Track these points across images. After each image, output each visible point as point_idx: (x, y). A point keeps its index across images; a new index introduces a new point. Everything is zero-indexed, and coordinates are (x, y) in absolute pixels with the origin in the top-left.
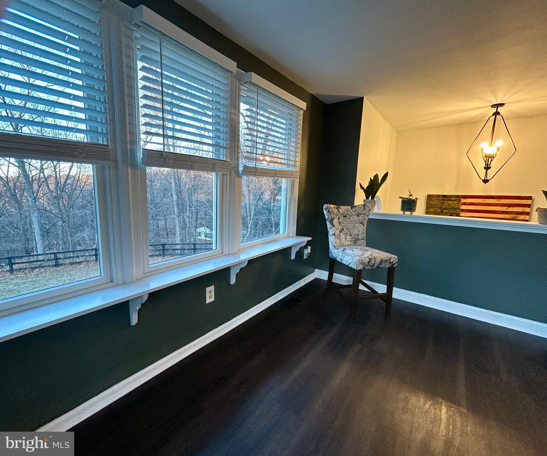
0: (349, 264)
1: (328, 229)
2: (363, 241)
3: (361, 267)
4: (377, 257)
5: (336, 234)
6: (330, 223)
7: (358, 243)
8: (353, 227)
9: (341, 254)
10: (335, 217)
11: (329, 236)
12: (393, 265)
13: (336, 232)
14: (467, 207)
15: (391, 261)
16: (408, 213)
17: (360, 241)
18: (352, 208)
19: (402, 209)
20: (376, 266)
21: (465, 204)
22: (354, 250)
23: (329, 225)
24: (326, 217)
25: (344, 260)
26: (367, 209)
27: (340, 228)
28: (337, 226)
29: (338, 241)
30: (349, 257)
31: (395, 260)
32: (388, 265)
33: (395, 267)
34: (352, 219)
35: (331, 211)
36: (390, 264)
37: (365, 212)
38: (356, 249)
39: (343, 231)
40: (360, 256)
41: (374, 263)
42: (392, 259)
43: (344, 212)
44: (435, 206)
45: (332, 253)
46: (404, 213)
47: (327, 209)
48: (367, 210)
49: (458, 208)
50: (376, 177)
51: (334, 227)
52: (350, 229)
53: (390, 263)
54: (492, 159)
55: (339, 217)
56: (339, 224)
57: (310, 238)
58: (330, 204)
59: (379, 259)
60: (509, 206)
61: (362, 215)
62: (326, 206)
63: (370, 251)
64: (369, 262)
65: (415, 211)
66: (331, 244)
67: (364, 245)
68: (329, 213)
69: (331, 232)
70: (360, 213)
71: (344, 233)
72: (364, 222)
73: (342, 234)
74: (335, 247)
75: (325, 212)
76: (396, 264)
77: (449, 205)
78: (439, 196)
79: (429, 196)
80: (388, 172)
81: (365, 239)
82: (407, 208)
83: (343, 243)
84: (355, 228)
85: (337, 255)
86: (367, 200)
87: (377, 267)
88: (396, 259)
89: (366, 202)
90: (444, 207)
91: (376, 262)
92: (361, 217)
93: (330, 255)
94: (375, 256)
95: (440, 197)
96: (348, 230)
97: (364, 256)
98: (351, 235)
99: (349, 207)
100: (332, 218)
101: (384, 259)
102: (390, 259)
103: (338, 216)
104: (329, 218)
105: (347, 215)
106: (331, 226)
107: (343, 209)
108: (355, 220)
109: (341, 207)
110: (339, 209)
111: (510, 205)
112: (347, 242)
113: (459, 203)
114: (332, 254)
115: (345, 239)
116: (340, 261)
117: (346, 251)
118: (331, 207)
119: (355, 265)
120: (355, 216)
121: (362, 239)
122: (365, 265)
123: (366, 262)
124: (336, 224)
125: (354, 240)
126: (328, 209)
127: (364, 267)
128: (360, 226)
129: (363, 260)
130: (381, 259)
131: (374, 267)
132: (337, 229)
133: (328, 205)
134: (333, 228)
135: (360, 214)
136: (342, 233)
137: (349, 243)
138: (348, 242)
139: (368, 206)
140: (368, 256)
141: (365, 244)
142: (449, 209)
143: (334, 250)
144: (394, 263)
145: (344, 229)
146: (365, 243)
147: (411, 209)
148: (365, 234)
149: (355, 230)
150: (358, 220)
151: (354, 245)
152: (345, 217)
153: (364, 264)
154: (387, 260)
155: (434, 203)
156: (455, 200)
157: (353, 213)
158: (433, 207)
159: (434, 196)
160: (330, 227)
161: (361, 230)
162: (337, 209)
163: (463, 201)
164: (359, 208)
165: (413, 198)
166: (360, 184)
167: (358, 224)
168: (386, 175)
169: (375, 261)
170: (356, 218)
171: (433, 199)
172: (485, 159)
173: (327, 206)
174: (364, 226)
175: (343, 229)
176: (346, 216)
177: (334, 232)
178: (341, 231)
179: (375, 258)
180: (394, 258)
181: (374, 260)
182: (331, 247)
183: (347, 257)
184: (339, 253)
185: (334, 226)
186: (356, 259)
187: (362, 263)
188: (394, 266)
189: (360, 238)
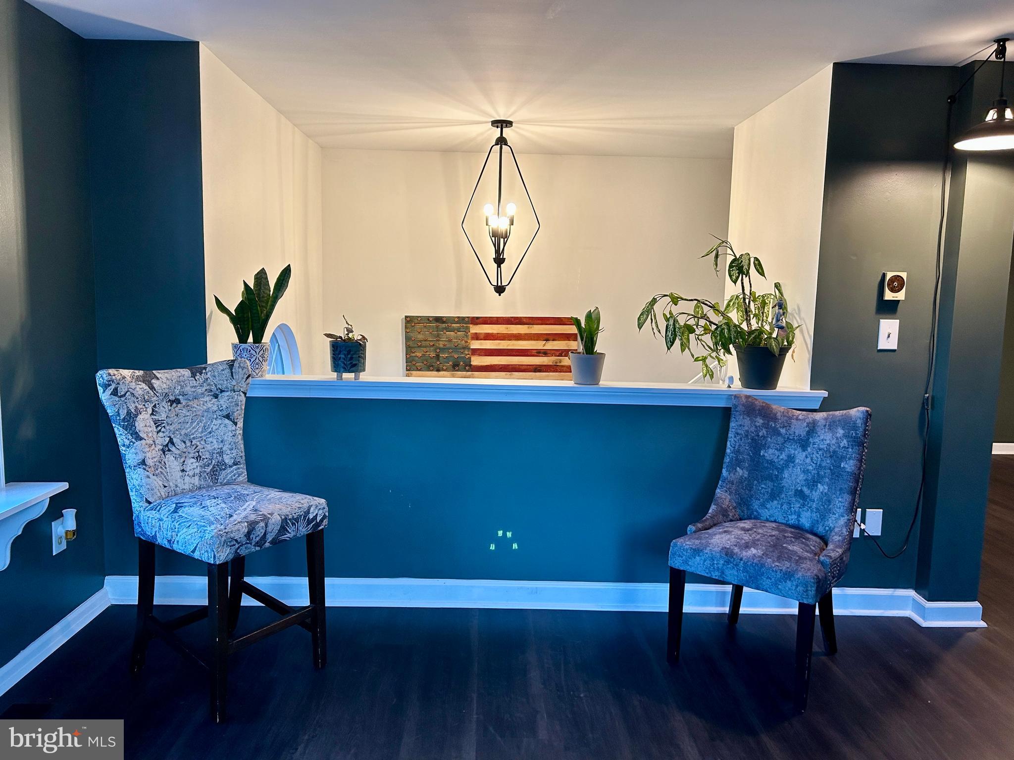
0: (193, 551)
1: (122, 449)
2: (239, 468)
3: (228, 551)
4: (271, 514)
5: (149, 462)
6: (125, 428)
7: (223, 476)
8: (202, 432)
9: (167, 523)
10: (140, 407)
11: (127, 470)
12: (318, 525)
13: (149, 455)
14: (481, 344)
15: (311, 516)
16: (348, 376)
17: (229, 470)
18: (194, 375)
19: (335, 367)
20: (270, 539)
21: (477, 337)
22: (208, 503)
23: (122, 436)
24: (110, 412)
25: (178, 542)
26: (239, 374)
27: (161, 440)
28: (150, 435)
29: (157, 482)
30: (191, 531)
31: (321, 512)
32: (304, 530)
33: (322, 529)
34: (199, 406)
35: (122, 390)
36: (308, 525)
37: (234, 383)
38: (214, 501)
39: (173, 449)
40: (222, 521)
41: (265, 534)
42: (311, 510)
43: (169, 388)
44: (424, 343)
45: (142, 525)
46: (340, 378)
47: (110, 385)
48: (241, 376)
49: (466, 348)
50: (261, 276)
51: (141, 439)
52: (194, 438)
53: (309, 522)
54: (506, 239)
55: (155, 406)
56: (157, 427)
57: (63, 486)
58: (118, 367)
59: (276, 519)
60: (547, 340)
61: (227, 394)
62: (104, 376)
63: (252, 500)
64: (248, 535)
65: (364, 370)
66: (134, 497)
67: (241, 479)
68: (117, 399)
69: (130, 457)
70: (220, 387)
71: (177, 452)
72: (235, 414)
73: (169, 458)
74: (150, 503)
75: (105, 396)
76: (325, 522)
77: (450, 341)
78: (428, 318)
79: (408, 319)
80: (289, 265)
81: (243, 461)
82: (344, 364)
83: (177, 486)
84: (210, 433)
85: (157, 529)
86: (243, 345)
87: (274, 542)
88: (324, 508)
89: (239, 352)
90: (441, 346)
91: (269, 529)
92: (223, 401)
93: (137, 529)
94: (266, 514)
95: (430, 322)
96: (188, 444)
97: (235, 517)
98: (198, 458)
99: (186, 372)
100: (129, 413)
101: (290, 517)
102: (308, 512)
103: (151, 402)
104: (119, 415)
105: (180, 397)
106: (130, 437)
107: (164, 379)
108: (207, 411)
109: (158, 375)
110: (153, 381)
111: (547, 337)
112: (187, 478)
113: (467, 336)
114: (140, 527)
115: (183, 471)
116: (168, 546)
117: (183, 512)
118: (124, 378)
119: (207, 551)
120: (207, 399)
121: (235, 464)
122: (237, 546)
123: (240, 535)
124: (146, 429)
125: (208, 469)
126: (113, 386)
127: (236, 552)
128: (226, 426)
129: (232, 532)
130: (283, 517)
131: (267, 545)
132: (150, 446)
133: (112, 371)
134: (138, 443)
135: (222, 391)
136: (168, 454)
137: (196, 481)
138: (192, 481)
139: (242, 365)
140: (246, 517)
141: (244, 477)
142: (450, 349)
143: (148, 513)
144: (319, 519)
145: (175, 440)
146: (243, 473)
147: (355, 365)
148: (242, 446)
149: (210, 439)
150: (215, 408)
151: (211, 484)
152: (174, 405)
153: (235, 542)
154: (301, 516)
155: (420, 337)
156: (459, 330)
157: (200, 391)
158: (419, 347)
159: (419, 319)
160: (127, 442)
161: (228, 438)
162: (144, 381)
163: (475, 329)
164: (216, 374)
165: (356, 336)
166: (217, 299)
167: (219, 421)
168: (286, 274)
169: (266, 526)
170: (212, 404)
171: (418, 326)
172: (493, 239)
173: (110, 375)
174: (236, 424)
175: (171, 441)
176: (178, 401)
177: (140, 457)
178: (165, 450)
179: (266, 519)
180: (317, 506)
181: (262, 524)
182: (137, 505)
183: (185, 530)
184: (161, 520)
185: (139, 438)
186: (212, 530)
187: (231, 541)
188: (320, 528)
189: (228, 460)
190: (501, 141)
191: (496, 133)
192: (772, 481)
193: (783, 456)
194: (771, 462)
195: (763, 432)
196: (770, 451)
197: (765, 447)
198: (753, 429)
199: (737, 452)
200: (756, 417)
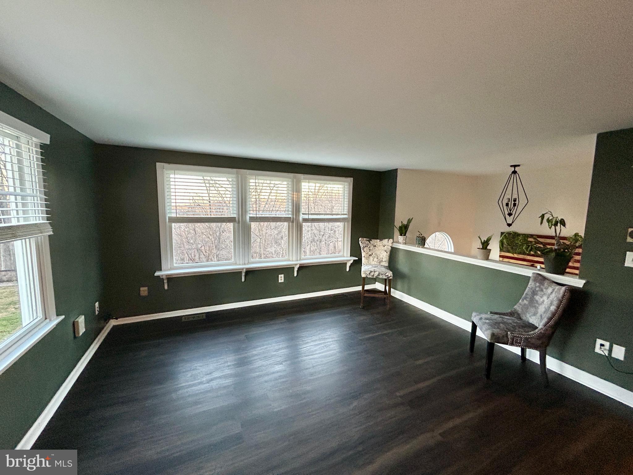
2: (386, 263)
5: (367, 257)
6: (362, 249)
7: (382, 263)
8: (379, 253)
10: (367, 246)
18: (380, 241)
26: (390, 242)
27: (370, 253)
28: (367, 252)
29: (367, 261)
35: (363, 242)
37: (388, 244)
41: (374, 275)
43: (374, 243)
52: (377, 254)
55: (370, 246)
56: (370, 250)
64: (370, 274)
67: (385, 265)
68: (362, 244)
70: (385, 244)
72: (387, 251)
75: (360, 243)
80: (413, 218)
83: (371, 263)
92: (385, 247)
94: (376, 271)
98: (377, 258)
100: (364, 247)
101: (381, 273)
102: (386, 273)
105: (376, 245)
106: (363, 251)
108: (381, 249)
109: (372, 240)
112: (374, 262)
115: (373, 260)
118: (365, 240)
120: (382, 246)
123: (368, 273)
124: (367, 250)
125: (379, 261)
126: (361, 241)
129: (366, 272)
132: (367, 254)
133: (361, 238)
136: (371, 256)
140: (371, 270)
141: (387, 265)
144: (389, 276)
148: (388, 258)
149: (381, 255)
150: (383, 249)
151: (379, 264)
152: (374, 247)
153: (366, 274)
161: (385, 256)
162: (369, 241)
164: (385, 241)
167: (383, 252)
170: (383, 248)
174: (387, 253)
175: (372, 254)
177: (364, 255)
181: (373, 272)
185: (365, 252)
189: (384, 260)
190: (515, 172)
191: (513, 169)
192: (535, 308)
193: (542, 300)
194: (537, 301)
195: (537, 289)
196: (538, 297)
197: (537, 294)
198: (534, 287)
199: (527, 294)
200: (537, 282)
